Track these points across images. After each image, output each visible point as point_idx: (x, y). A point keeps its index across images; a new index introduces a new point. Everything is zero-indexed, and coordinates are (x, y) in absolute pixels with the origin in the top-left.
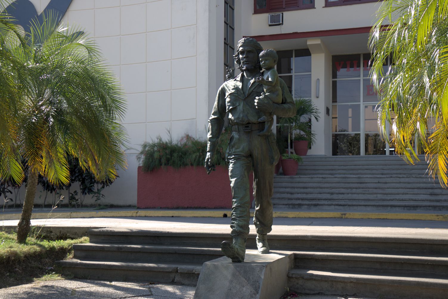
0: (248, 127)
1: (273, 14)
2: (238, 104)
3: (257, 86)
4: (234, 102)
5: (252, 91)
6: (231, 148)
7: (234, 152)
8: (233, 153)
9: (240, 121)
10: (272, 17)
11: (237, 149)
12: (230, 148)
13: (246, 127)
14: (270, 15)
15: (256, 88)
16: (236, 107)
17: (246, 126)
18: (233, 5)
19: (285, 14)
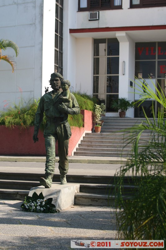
1: (92, 12)
4: (48, 106)
9: (51, 116)
14: (89, 13)
16: (49, 109)
18: (62, 5)
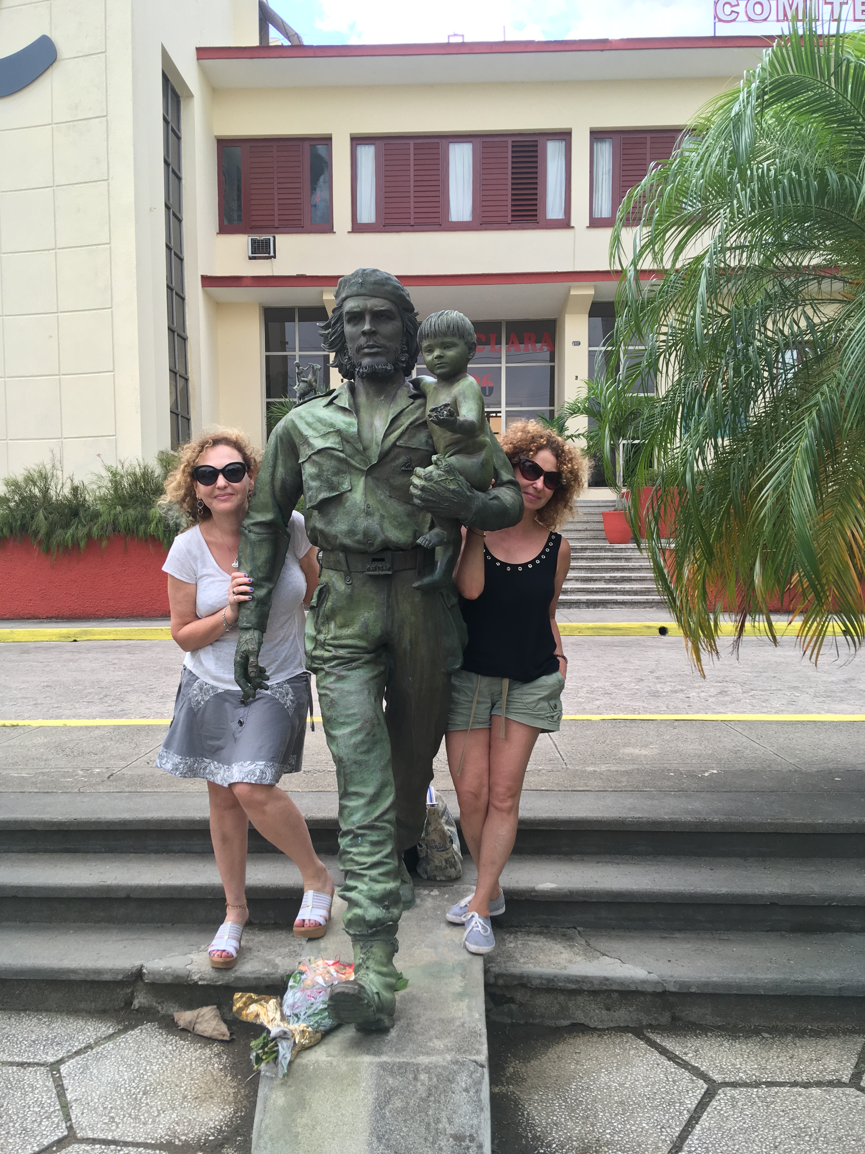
0: (383, 560)
1: (257, 237)
2: (346, 486)
3: (407, 428)
4: (335, 479)
5: (394, 445)
6: (323, 624)
7: (333, 638)
8: (331, 642)
9: (358, 542)
10: (254, 241)
11: (342, 626)
12: (319, 622)
13: (374, 560)
14: (250, 238)
15: (405, 438)
16: (342, 494)
17: (375, 557)
18: (180, 211)
19: (280, 238)
